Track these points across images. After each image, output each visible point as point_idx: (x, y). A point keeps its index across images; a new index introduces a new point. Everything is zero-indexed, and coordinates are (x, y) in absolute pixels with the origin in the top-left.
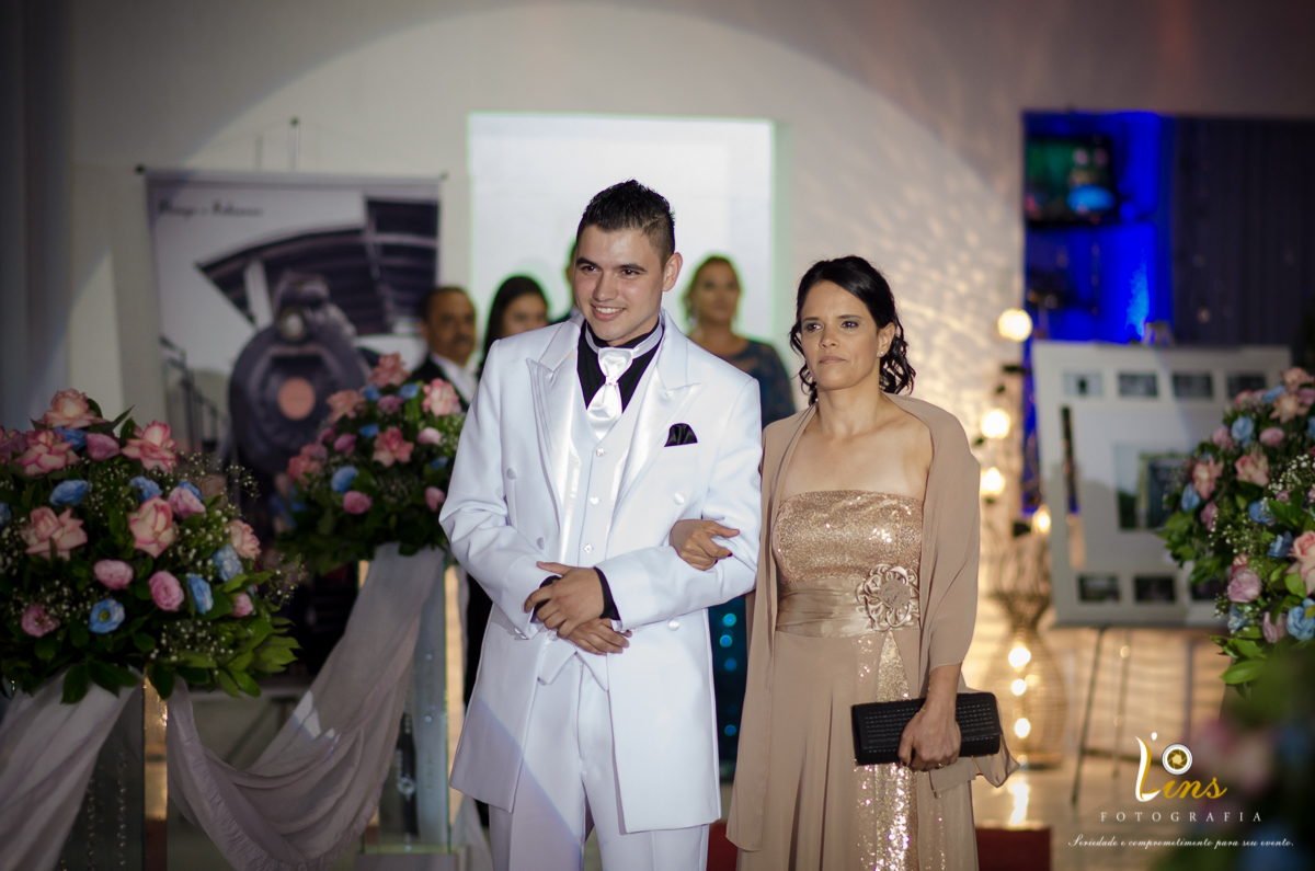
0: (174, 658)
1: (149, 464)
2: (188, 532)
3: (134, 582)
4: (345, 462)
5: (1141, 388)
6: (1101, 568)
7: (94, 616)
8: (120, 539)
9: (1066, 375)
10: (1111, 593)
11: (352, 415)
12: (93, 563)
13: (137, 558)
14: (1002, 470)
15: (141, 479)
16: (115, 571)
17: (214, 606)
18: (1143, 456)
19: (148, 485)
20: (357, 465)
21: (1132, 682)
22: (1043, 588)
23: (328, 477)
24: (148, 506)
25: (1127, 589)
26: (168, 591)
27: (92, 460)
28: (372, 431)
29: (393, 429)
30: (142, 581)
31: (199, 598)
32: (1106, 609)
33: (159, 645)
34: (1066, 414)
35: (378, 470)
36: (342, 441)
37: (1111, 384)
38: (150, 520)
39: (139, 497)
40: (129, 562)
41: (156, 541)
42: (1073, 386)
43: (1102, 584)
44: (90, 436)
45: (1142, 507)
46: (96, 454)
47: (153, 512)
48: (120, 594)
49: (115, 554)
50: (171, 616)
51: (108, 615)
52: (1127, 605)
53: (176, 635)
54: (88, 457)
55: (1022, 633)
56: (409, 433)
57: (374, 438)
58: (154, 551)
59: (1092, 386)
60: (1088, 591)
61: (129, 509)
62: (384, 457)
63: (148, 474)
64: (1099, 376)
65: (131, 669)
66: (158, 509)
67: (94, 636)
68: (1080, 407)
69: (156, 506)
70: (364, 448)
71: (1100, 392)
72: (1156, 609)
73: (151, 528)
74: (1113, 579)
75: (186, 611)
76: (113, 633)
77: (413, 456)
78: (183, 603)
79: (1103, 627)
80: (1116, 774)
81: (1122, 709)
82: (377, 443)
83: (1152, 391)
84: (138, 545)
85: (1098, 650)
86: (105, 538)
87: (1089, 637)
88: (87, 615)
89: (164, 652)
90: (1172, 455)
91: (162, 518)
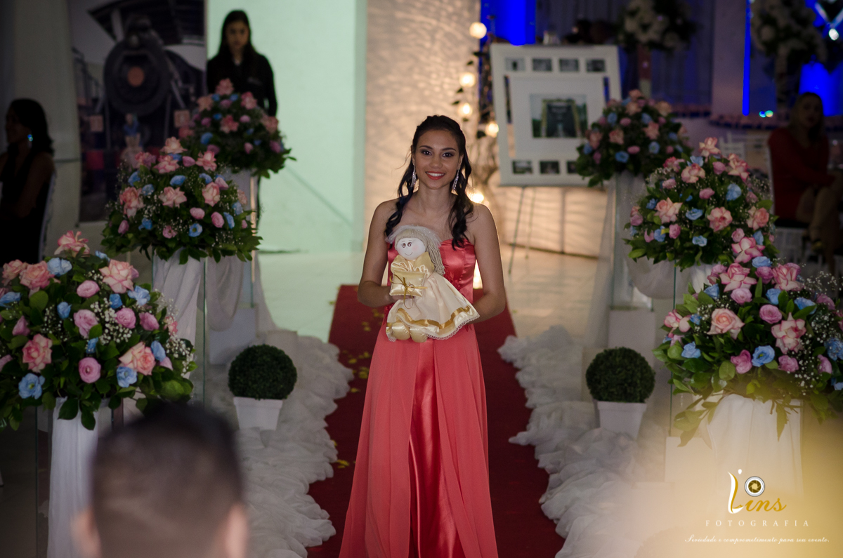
0: (221, 246)
1: (207, 168)
2: (225, 196)
3: (205, 216)
4: (206, 131)
5: (544, 66)
6: (522, 156)
7: (191, 230)
8: (199, 200)
9: (507, 60)
10: (528, 170)
11: (209, 109)
12: (190, 209)
13: (206, 207)
14: (470, 103)
15: (204, 175)
16: (198, 213)
17: (235, 225)
18: (545, 101)
19: (208, 177)
20: (212, 132)
21: (536, 211)
22: (491, 163)
23: (199, 138)
24: (209, 186)
25: (536, 167)
26: (218, 220)
27: (185, 167)
28: (219, 116)
29: (229, 116)
30: (209, 215)
31: (229, 222)
32: (525, 178)
33: (215, 241)
34: (506, 80)
35: (223, 135)
36: (205, 121)
37: (529, 64)
38: (211, 191)
39: (205, 183)
40: (203, 209)
41: (213, 200)
42: (510, 66)
43: (524, 165)
44: (185, 158)
45: (544, 127)
46: (186, 165)
47: (212, 189)
48: (201, 222)
49: (197, 205)
50: (219, 229)
51: (195, 230)
52: (536, 175)
53: (221, 237)
54: (183, 166)
55: (480, 186)
56: (236, 118)
57: (221, 120)
58: (212, 204)
59: (520, 65)
60: (517, 169)
61: (202, 186)
62: (226, 129)
63: (206, 173)
64: (523, 60)
65: (200, 249)
66: (214, 187)
67: (191, 238)
68: (512, 75)
69: (212, 186)
70: (215, 125)
71: (524, 69)
72: (551, 177)
73: (211, 195)
74: (529, 163)
75: (225, 228)
76: (198, 237)
77: (239, 129)
78: (224, 225)
79: (524, 186)
80: (527, 257)
81: (531, 224)
82: (222, 122)
83: (549, 68)
84: (206, 202)
85: (522, 196)
86: (193, 199)
87: (519, 191)
88: (188, 230)
89: (217, 244)
90: (559, 100)
91: (215, 191)
